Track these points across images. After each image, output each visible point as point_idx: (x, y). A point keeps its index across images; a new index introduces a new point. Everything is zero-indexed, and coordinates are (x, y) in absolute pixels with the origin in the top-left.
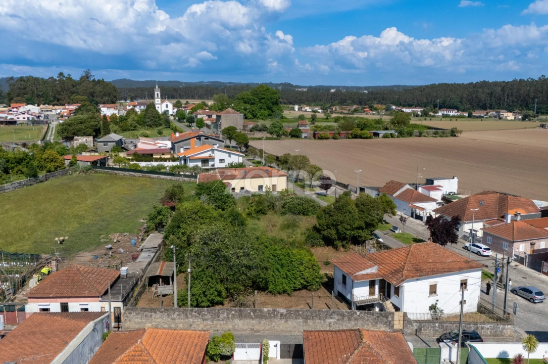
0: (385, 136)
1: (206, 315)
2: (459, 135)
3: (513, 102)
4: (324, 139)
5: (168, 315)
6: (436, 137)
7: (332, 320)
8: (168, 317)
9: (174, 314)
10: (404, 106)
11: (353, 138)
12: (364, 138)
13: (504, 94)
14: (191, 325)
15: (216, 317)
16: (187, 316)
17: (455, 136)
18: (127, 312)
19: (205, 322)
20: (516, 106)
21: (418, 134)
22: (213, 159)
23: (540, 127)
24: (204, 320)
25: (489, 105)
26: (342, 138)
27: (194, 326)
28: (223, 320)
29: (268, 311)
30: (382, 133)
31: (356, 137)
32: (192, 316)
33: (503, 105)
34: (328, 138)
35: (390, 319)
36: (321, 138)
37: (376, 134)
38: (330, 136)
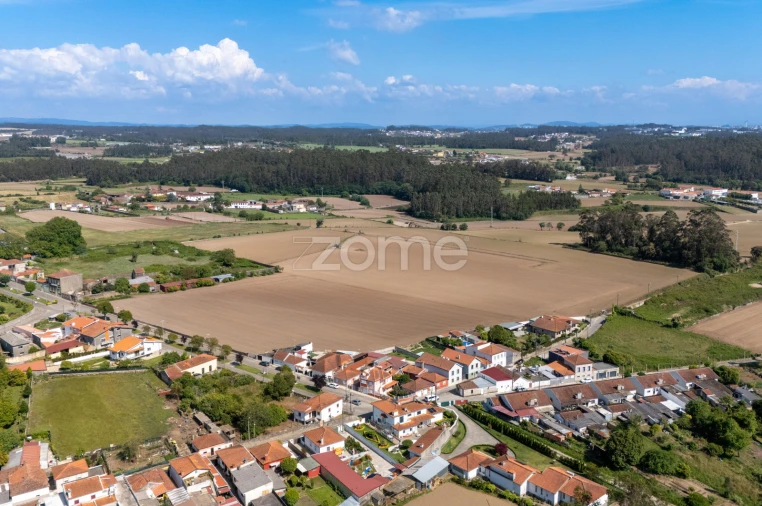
2: (281, 271)
4: (173, 291)
9: (249, 442)
11: (199, 288)
12: (208, 286)
17: (278, 271)
21: (249, 274)
22: (142, 349)
24: (259, 441)
26: (189, 289)
30: (222, 277)
31: (201, 286)
34: (176, 291)
35: (318, 424)
36: (170, 291)
37: (217, 280)
38: (178, 288)
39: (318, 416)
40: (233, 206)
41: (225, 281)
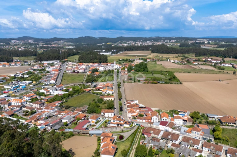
11: (152, 83)
17: (181, 84)
37: (159, 83)
40: (222, 65)
41: (161, 83)
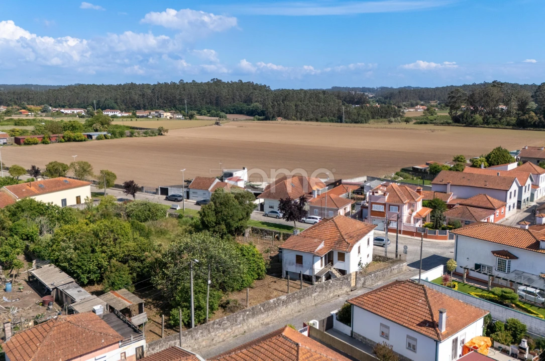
0: (98, 138)
1: (226, 324)
2: (165, 133)
3: (164, 103)
4: (31, 144)
5: (192, 337)
6: (146, 136)
7: (316, 294)
8: (192, 339)
9: (197, 334)
10: (63, 107)
11: (66, 141)
12: (78, 141)
13: (154, 96)
14: (213, 340)
15: (234, 322)
16: (209, 331)
17: (162, 134)
18: (150, 349)
19: (226, 332)
20: (166, 106)
21: (129, 134)
23: (215, 124)
24: (224, 329)
25: (142, 106)
26: (53, 143)
27: (216, 339)
28: (240, 324)
29: (274, 301)
31: (69, 140)
32: (214, 329)
33: (155, 105)
34: (36, 144)
35: (349, 280)
36: (28, 143)
37: (90, 136)
38: (39, 141)
39: (338, 265)
